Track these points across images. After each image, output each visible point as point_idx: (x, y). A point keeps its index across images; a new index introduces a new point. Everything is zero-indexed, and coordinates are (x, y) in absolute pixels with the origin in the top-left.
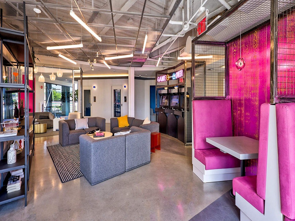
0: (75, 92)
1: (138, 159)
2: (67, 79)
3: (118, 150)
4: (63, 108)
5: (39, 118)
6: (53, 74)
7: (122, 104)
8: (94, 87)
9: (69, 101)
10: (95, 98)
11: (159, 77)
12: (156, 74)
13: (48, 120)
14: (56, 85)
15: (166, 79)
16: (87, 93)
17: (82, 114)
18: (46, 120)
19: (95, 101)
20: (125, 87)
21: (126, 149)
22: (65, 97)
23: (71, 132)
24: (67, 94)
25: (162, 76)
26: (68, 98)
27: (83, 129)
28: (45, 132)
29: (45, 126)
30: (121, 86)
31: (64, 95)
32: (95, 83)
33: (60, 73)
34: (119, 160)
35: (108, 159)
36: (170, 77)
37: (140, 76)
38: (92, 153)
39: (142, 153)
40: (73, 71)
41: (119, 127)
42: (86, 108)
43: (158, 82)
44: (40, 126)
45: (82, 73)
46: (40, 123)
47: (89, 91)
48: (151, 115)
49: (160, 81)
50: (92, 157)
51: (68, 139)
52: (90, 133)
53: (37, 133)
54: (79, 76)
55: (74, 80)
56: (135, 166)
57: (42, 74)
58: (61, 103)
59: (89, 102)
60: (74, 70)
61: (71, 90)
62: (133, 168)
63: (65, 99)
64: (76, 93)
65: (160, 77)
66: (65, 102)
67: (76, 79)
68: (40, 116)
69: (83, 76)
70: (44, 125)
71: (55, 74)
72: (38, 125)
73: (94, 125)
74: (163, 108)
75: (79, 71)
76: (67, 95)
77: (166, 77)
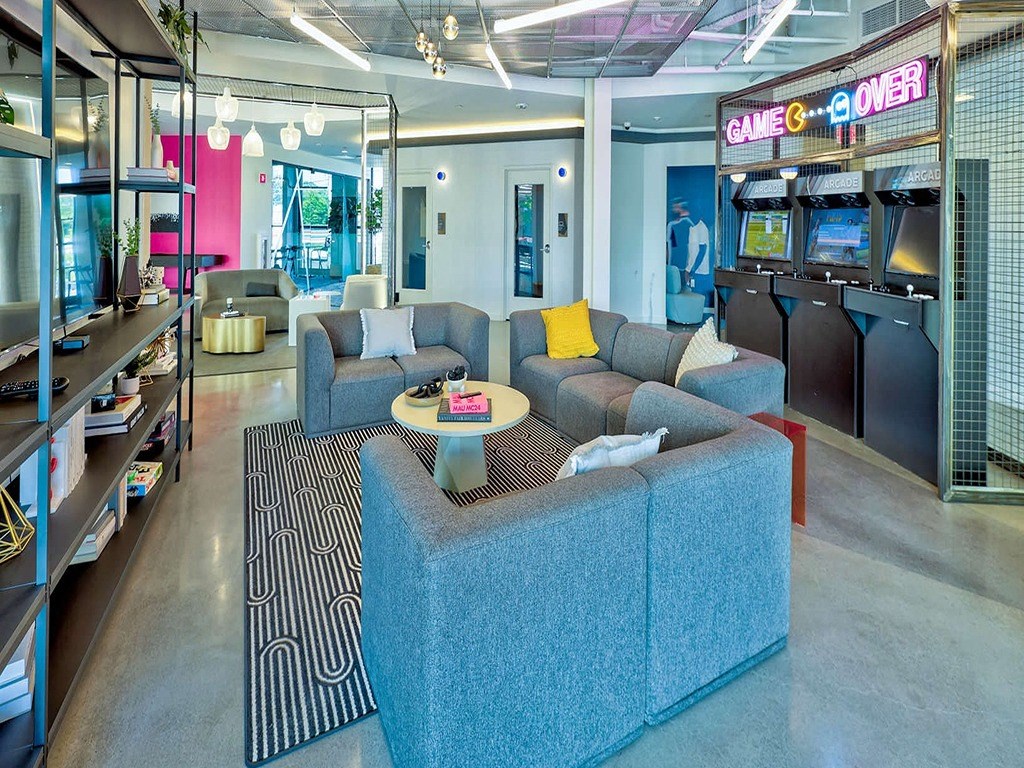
0: (374, 196)
1: (720, 630)
2: (345, 148)
3: (606, 587)
4: (335, 253)
5: (244, 293)
6: (291, 124)
7: (547, 246)
8: (440, 176)
9: (353, 229)
10: (442, 218)
11: (741, 120)
12: (720, 106)
13: (274, 302)
14: (313, 170)
15: (783, 125)
16: (416, 197)
17: (391, 283)
18: (269, 303)
19: (442, 229)
20: (562, 172)
21: (654, 574)
22: (342, 215)
23: (341, 370)
24: (348, 202)
25: (757, 116)
26: (352, 216)
27: (394, 358)
28: (260, 351)
29: (259, 324)
30: (545, 169)
31: (337, 206)
32: (443, 161)
33: (316, 120)
34: (610, 654)
35: (540, 660)
36: (812, 113)
37: (627, 124)
38: (434, 626)
39: (744, 587)
40: (365, 114)
41: (552, 354)
42: (412, 257)
43: (729, 144)
44: (242, 325)
45: (394, 121)
46: (241, 315)
47: (422, 191)
48: (669, 291)
49: (747, 140)
50: (434, 658)
51: (327, 406)
52: (420, 390)
53: (230, 351)
54: (385, 136)
55: (368, 152)
56: (704, 681)
57: (253, 127)
58: (329, 235)
59: (422, 235)
60: (367, 111)
61: (361, 190)
62: (692, 700)
63: (341, 223)
64: (376, 199)
65: (747, 120)
66: (341, 232)
67: (375, 148)
68: (249, 284)
69: (402, 134)
70: (255, 321)
71: (300, 126)
72: (236, 320)
73: (441, 337)
74: (762, 269)
75: (384, 113)
76: (348, 208)
77: (783, 115)
